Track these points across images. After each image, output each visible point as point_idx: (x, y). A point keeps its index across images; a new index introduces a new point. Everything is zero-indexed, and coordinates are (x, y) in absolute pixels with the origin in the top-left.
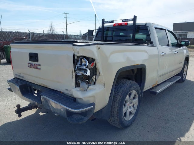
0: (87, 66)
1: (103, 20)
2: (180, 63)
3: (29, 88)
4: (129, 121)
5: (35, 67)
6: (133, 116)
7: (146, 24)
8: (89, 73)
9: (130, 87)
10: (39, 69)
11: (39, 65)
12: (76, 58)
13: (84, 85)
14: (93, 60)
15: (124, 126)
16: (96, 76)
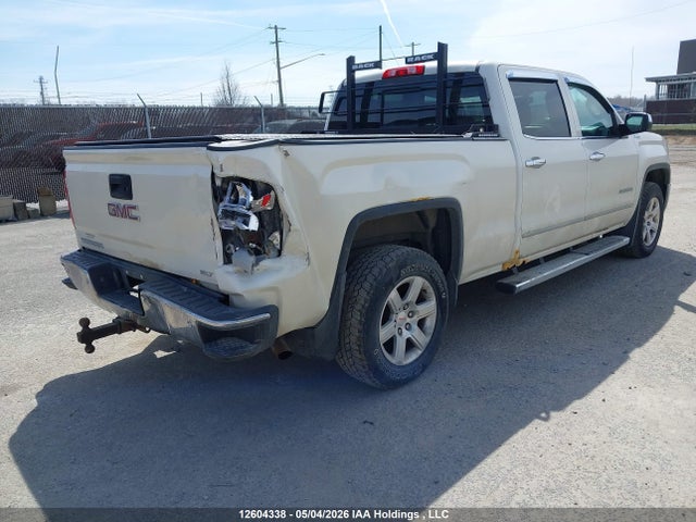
0: (247, 204)
1: (350, 61)
2: (621, 192)
3: (115, 275)
4: (403, 366)
5: (124, 213)
6: (420, 352)
7: (478, 68)
8: (254, 224)
9: (402, 266)
10: (136, 218)
11: (134, 208)
12: (218, 183)
13: (243, 257)
14: (269, 188)
15: (388, 382)
16: (281, 234)
